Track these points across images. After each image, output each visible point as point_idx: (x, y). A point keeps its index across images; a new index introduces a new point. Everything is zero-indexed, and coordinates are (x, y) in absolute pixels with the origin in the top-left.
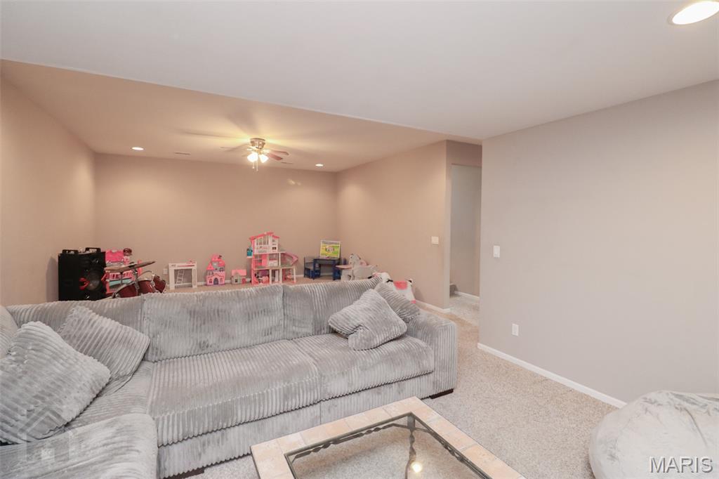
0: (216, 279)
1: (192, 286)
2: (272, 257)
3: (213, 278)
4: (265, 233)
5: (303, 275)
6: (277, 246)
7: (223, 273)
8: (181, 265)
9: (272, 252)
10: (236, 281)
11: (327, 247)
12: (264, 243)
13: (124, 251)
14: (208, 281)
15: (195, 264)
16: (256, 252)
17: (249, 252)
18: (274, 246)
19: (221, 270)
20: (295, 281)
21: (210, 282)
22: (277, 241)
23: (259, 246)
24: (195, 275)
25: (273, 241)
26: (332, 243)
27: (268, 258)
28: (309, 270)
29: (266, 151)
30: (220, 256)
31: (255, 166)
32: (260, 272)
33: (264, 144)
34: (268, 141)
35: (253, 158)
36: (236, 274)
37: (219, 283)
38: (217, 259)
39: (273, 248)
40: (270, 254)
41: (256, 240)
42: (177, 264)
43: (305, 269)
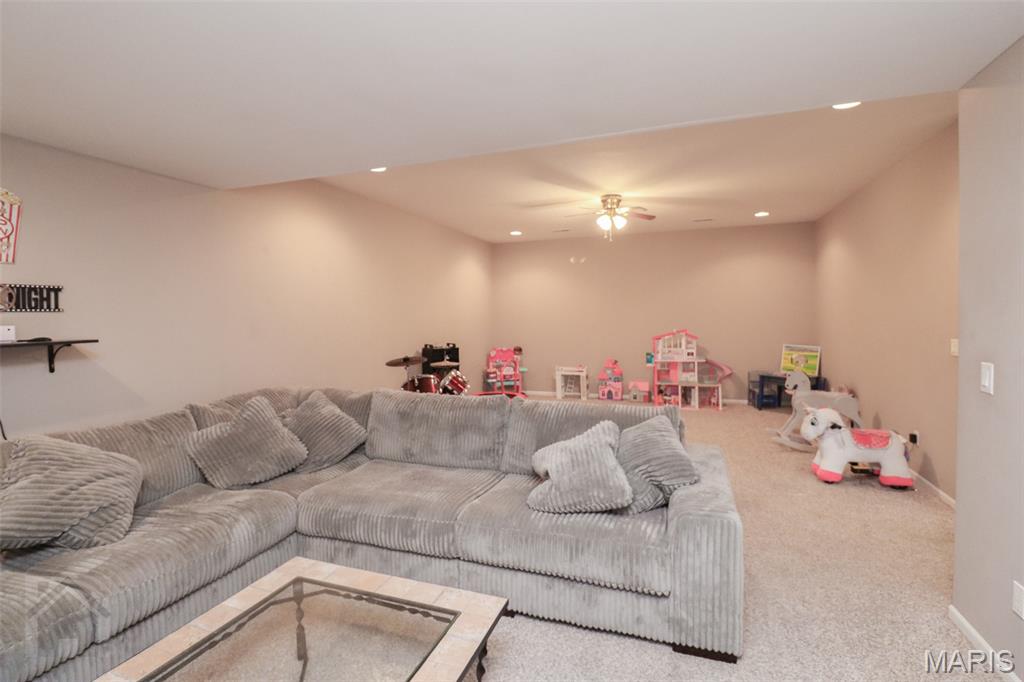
0: (610, 392)
1: (580, 397)
2: (687, 367)
3: (606, 391)
4: (675, 331)
5: (746, 402)
6: (694, 351)
7: (619, 385)
8: (571, 371)
9: (685, 360)
10: (635, 398)
11: (794, 357)
12: (675, 346)
13: (515, 350)
14: (601, 392)
15: (584, 370)
16: (659, 358)
17: (650, 358)
18: (690, 351)
19: (617, 380)
20: (720, 408)
21: (603, 395)
22: (694, 342)
23: (667, 350)
24: (583, 383)
25: (688, 343)
26: (805, 350)
27: (680, 368)
28: (754, 393)
29: (623, 210)
30: (616, 362)
31: (608, 235)
32: (669, 389)
33: (619, 201)
34: (625, 194)
35: (604, 223)
36: (635, 387)
37: (614, 397)
38: (611, 365)
39: (689, 354)
40: (683, 363)
41: (660, 341)
42: (564, 368)
43: (750, 391)
